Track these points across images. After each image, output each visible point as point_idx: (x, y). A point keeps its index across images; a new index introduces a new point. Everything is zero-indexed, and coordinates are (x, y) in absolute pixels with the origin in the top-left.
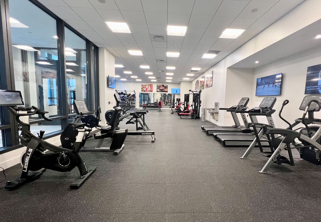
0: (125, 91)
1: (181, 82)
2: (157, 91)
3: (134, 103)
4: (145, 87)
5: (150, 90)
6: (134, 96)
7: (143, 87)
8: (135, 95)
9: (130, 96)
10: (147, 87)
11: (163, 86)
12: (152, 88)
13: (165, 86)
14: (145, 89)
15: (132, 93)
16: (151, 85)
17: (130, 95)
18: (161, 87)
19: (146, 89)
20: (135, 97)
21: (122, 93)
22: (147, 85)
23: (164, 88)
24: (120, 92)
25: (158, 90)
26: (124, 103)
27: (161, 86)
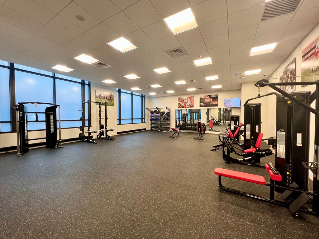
0: (157, 108)
1: (241, 85)
3: (169, 124)
4: (183, 102)
8: (169, 112)
9: (164, 114)
11: (210, 96)
12: (192, 102)
13: (213, 96)
14: (183, 104)
16: (191, 98)
18: (206, 99)
20: (170, 116)
23: (211, 100)
24: (153, 110)
25: (202, 104)
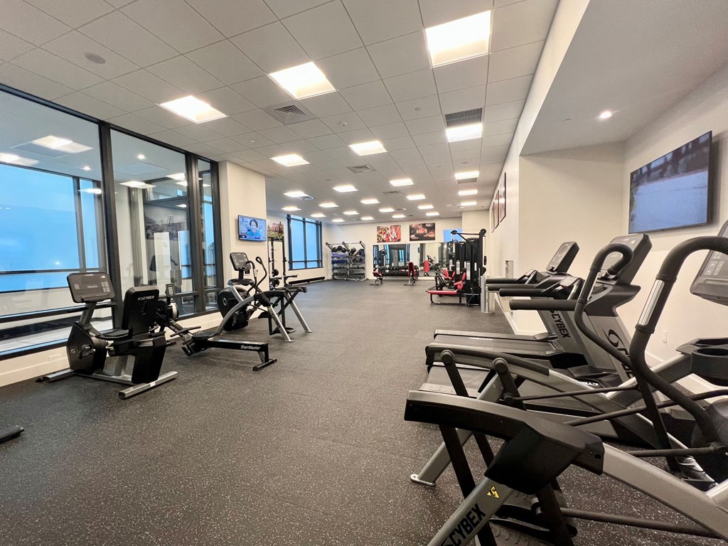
0: (343, 243)
2: (411, 240)
3: (363, 268)
4: (385, 233)
5: (395, 238)
6: (362, 252)
7: (381, 231)
8: (363, 250)
9: (355, 253)
10: (389, 232)
11: (424, 225)
12: (398, 233)
13: (429, 225)
14: (384, 237)
15: (358, 248)
16: (396, 227)
17: (353, 251)
18: (418, 229)
19: (388, 236)
20: (364, 255)
21: (340, 248)
22: (389, 227)
23: (426, 230)
24: (336, 246)
25: (413, 236)
26: (344, 268)
27: (419, 227)
